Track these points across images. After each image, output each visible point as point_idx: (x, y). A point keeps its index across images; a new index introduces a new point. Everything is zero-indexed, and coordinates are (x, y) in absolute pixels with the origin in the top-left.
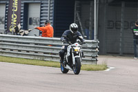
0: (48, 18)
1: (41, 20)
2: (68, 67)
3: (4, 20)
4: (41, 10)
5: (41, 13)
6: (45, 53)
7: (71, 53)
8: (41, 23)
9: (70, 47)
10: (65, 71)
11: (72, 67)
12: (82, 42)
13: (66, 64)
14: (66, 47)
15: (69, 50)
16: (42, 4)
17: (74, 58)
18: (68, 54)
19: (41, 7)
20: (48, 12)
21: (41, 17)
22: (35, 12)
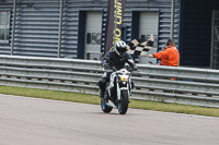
0: (170, 36)
1: (160, 39)
2: (110, 103)
3: (99, 38)
4: (160, 23)
5: (160, 28)
6: (165, 91)
7: (115, 83)
8: (159, 44)
9: (114, 75)
10: (108, 110)
11: (116, 104)
12: (131, 68)
13: (108, 98)
14: (109, 74)
15: (112, 79)
16: (161, 13)
17: (119, 90)
18: (112, 85)
19: (160, 18)
20: (171, 26)
21: (160, 33)
22: (150, 26)
